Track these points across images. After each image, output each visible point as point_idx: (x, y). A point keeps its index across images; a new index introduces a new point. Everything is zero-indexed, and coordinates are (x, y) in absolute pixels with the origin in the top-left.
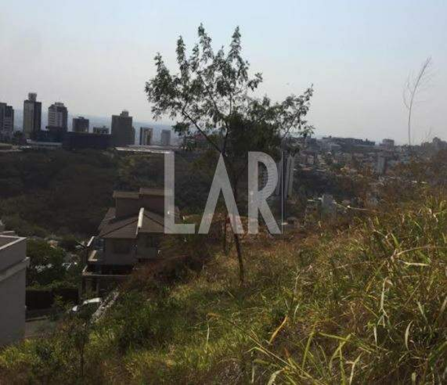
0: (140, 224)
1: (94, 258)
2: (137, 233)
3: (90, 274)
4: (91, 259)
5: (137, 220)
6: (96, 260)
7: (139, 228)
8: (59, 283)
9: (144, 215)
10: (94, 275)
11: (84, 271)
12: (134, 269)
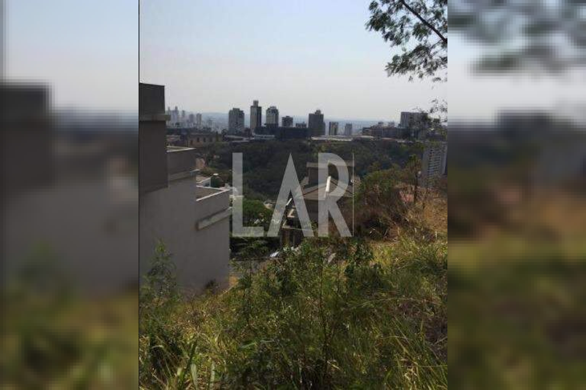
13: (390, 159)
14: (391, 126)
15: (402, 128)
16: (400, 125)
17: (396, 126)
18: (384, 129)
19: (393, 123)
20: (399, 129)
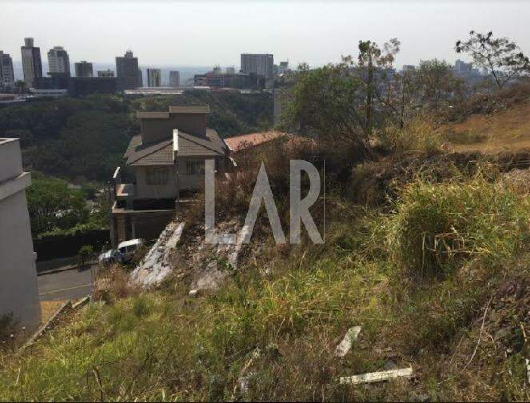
0: (176, 147)
1: (123, 192)
2: (174, 159)
3: (121, 211)
4: (120, 193)
5: (173, 143)
6: (126, 194)
7: (176, 152)
8: (84, 226)
9: (180, 136)
10: (126, 212)
11: (113, 208)
12: (176, 201)
13: (235, 115)
14: (231, 73)
15: (244, 74)
16: (241, 71)
17: (237, 71)
18: (222, 76)
19: (232, 69)
20: (240, 76)
